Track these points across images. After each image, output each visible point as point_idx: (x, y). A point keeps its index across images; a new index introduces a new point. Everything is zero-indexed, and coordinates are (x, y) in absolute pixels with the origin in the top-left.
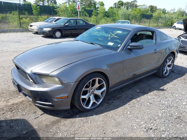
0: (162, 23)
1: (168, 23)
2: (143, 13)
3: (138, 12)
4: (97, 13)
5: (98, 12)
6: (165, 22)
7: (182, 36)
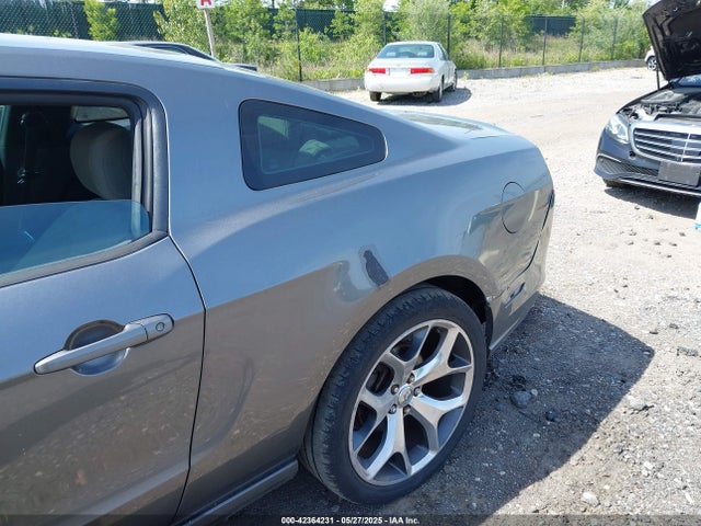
0: (600, 46)
1: (628, 44)
2: (538, 13)
3: (517, 7)
4: (351, 23)
5: (356, 18)
6: (615, 42)
7: (647, 105)
